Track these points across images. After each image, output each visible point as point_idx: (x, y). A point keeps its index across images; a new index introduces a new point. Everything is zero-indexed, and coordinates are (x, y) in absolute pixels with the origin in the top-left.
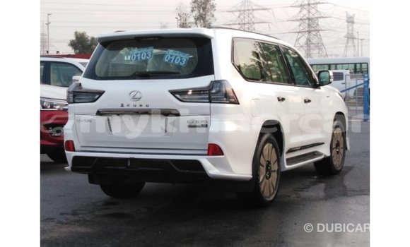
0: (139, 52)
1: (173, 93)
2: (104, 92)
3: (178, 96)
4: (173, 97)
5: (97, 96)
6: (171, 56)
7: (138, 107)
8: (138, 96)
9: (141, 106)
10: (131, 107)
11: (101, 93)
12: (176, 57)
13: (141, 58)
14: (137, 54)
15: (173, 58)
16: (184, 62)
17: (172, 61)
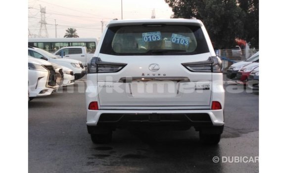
0: (149, 35)
1: (185, 65)
2: (126, 64)
3: (188, 67)
4: (185, 68)
5: (120, 68)
6: (177, 38)
7: (156, 76)
8: (156, 67)
9: (159, 75)
10: (151, 76)
11: (123, 65)
12: (180, 39)
13: (152, 40)
14: (148, 37)
15: (178, 40)
16: (187, 42)
17: (178, 42)
